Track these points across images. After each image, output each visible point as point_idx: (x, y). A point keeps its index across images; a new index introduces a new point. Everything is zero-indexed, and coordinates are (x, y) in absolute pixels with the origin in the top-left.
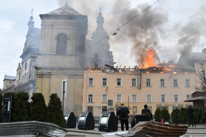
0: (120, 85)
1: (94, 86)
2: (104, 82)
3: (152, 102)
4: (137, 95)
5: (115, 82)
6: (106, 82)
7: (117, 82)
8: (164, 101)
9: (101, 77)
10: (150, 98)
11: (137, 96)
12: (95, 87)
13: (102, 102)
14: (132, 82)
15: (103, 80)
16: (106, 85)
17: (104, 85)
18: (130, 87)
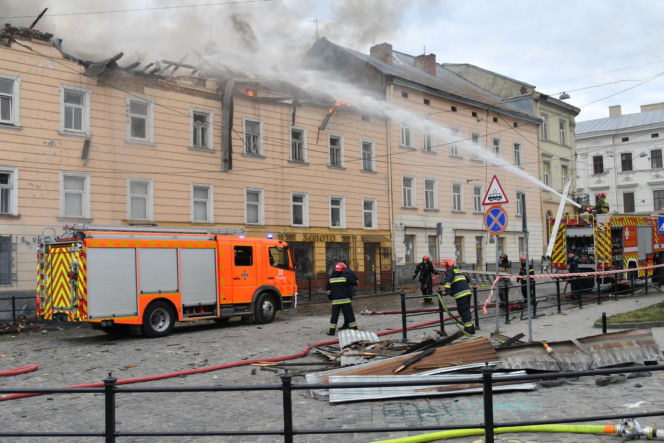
0: (143, 136)
1: (20, 128)
2: (68, 112)
3: (262, 222)
4: (212, 188)
5: (124, 119)
6: (79, 112)
7: (129, 119)
8: (301, 223)
9: (55, 83)
10: (256, 207)
11: (211, 193)
12: (26, 132)
13: (61, 215)
14: (192, 129)
15: (66, 101)
16: (78, 126)
17: (68, 124)
18: (185, 150)
